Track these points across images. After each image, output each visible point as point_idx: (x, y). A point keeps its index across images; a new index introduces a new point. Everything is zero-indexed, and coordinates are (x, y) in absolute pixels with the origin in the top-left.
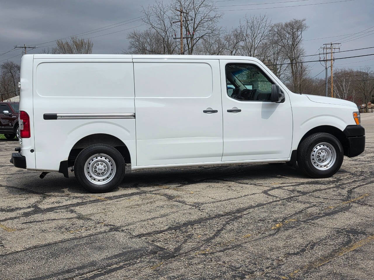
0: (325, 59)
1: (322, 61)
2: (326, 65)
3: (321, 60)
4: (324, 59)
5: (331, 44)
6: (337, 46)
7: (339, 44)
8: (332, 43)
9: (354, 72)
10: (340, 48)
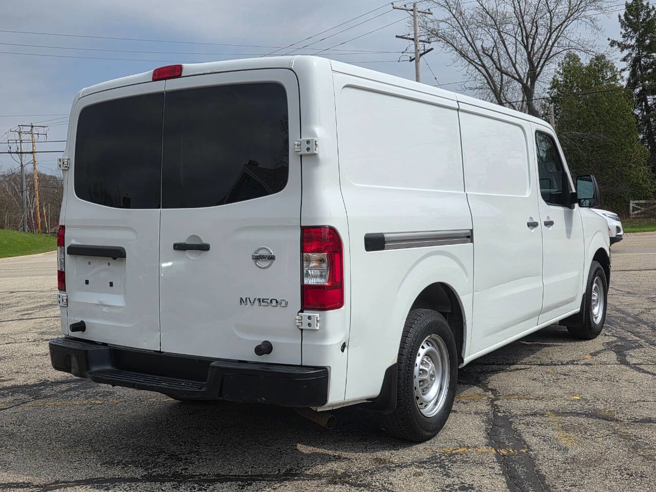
0: (19, 151)
1: (14, 153)
2: (21, 160)
3: (12, 151)
4: (18, 149)
5: (32, 127)
6: (41, 130)
7: (44, 127)
8: (34, 125)
9: (47, 176)
10: (46, 135)
